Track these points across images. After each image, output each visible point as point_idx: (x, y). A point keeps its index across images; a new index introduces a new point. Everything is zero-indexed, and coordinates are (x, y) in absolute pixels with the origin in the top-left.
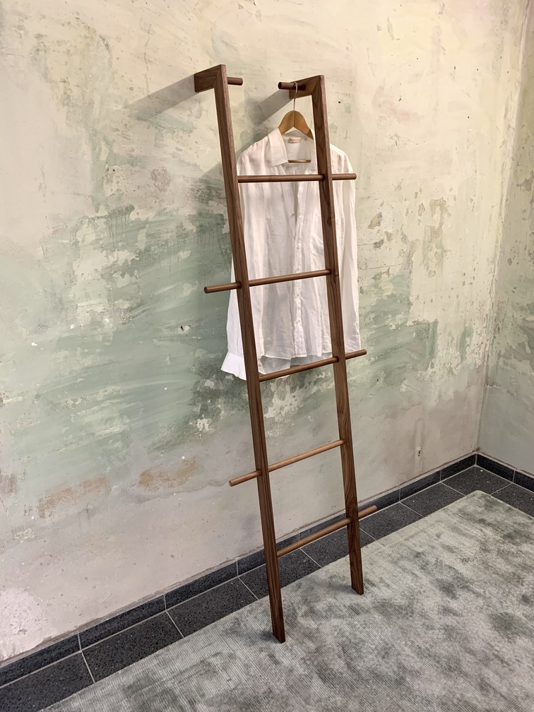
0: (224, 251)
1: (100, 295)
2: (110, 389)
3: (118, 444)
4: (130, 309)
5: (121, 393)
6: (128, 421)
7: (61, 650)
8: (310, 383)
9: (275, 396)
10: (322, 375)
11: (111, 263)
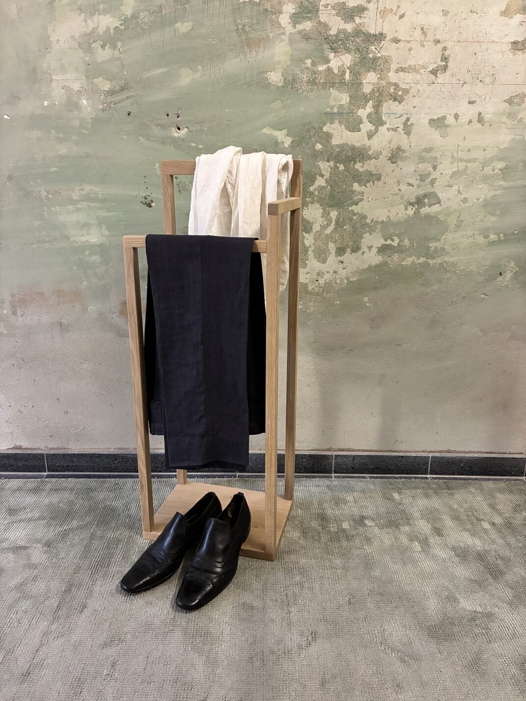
0: (240, 27)
1: (77, 68)
2: (88, 188)
3: (96, 258)
4: (112, 93)
5: (100, 196)
6: (107, 233)
7: (28, 464)
8: (370, 248)
9: (310, 252)
10: (393, 240)
11: (91, 29)
